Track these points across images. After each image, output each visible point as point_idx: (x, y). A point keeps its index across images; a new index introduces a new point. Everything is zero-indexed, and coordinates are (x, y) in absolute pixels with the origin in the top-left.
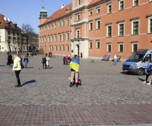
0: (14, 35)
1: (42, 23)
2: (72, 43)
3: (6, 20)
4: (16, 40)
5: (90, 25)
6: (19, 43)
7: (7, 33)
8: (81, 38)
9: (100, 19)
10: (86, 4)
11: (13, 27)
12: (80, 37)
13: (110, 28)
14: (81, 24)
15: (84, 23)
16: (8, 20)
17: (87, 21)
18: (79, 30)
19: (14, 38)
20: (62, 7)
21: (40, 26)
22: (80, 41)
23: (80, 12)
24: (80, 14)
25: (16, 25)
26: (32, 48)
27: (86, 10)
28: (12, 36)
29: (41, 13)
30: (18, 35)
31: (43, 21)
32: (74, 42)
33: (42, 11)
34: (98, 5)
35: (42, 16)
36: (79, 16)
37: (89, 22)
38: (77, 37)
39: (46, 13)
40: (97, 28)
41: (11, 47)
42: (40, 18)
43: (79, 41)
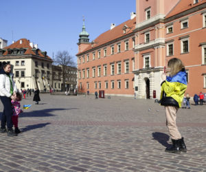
0: (43, 67)
1: (82, 51)
2: (136, 77)
3: (32, 46)
4: (46, 75)
5: (168, 47)
6: (48, 79)
7: (34, 64)
8: (153, 68)
9: (188, 36)
10: (162, 16)
11: (42, 56)
12: (150, 66)
14: (153, 47)
15: (158, 45)
16: (36, 46)
17: (163, 42)
18: (149, 56)
19: (43, 72)
20: (112, 27)
21: (79, 55)
22: (152, 73)
23: (151, 28)
24: (149, 33)
25: (46, 53)
26: (66, 86)
27: (162, 25)
28: (40, 68)
29: (80, 36)
30: (48, 67)
31: (84, 47)
32: (140, 74)
33: (82, 34)
34: (183, 16)
35: (82, 41)
36: (148, 35)
37: (166, 43)
38: (144, 67)
39: (88, 36)
40: (182, 51)
41: (38, 84)
42: (79, 44)
43: (149, 72)
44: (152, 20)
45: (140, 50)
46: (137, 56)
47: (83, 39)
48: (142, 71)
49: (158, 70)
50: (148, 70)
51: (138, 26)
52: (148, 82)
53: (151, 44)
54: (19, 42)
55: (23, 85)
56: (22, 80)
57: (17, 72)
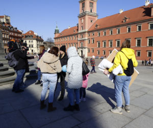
1: (56, 37)
2: (78, 50)
3: (35, 34)
5: (88, 41)
7: (37, 42)
11: (39, 38)
12: (83, 46)
13: (99, 43)
14: (83, 40)
16: (37, 34)
17: (87, 39)
18: (83, 43)
21: (55, 38)
25: (41, 37)
27: (87, 33)
28: (39, 44)
31: (57, 35)
33: (56, 29)
36: (82, 36)
40: (92, 43)
42: (55, 33)
44: (84, 31)
45: (80, 40)
46: (79, 42)
47: (57, 32)
48: (80, 48)
49: (85, 48)
50: (82, 48)
51: (79, 32)
52: (82, 51)
53: (83, 39)
54: (29, 32)
55: (32, 51)
56: (32, 49)
57: (30, 45)
